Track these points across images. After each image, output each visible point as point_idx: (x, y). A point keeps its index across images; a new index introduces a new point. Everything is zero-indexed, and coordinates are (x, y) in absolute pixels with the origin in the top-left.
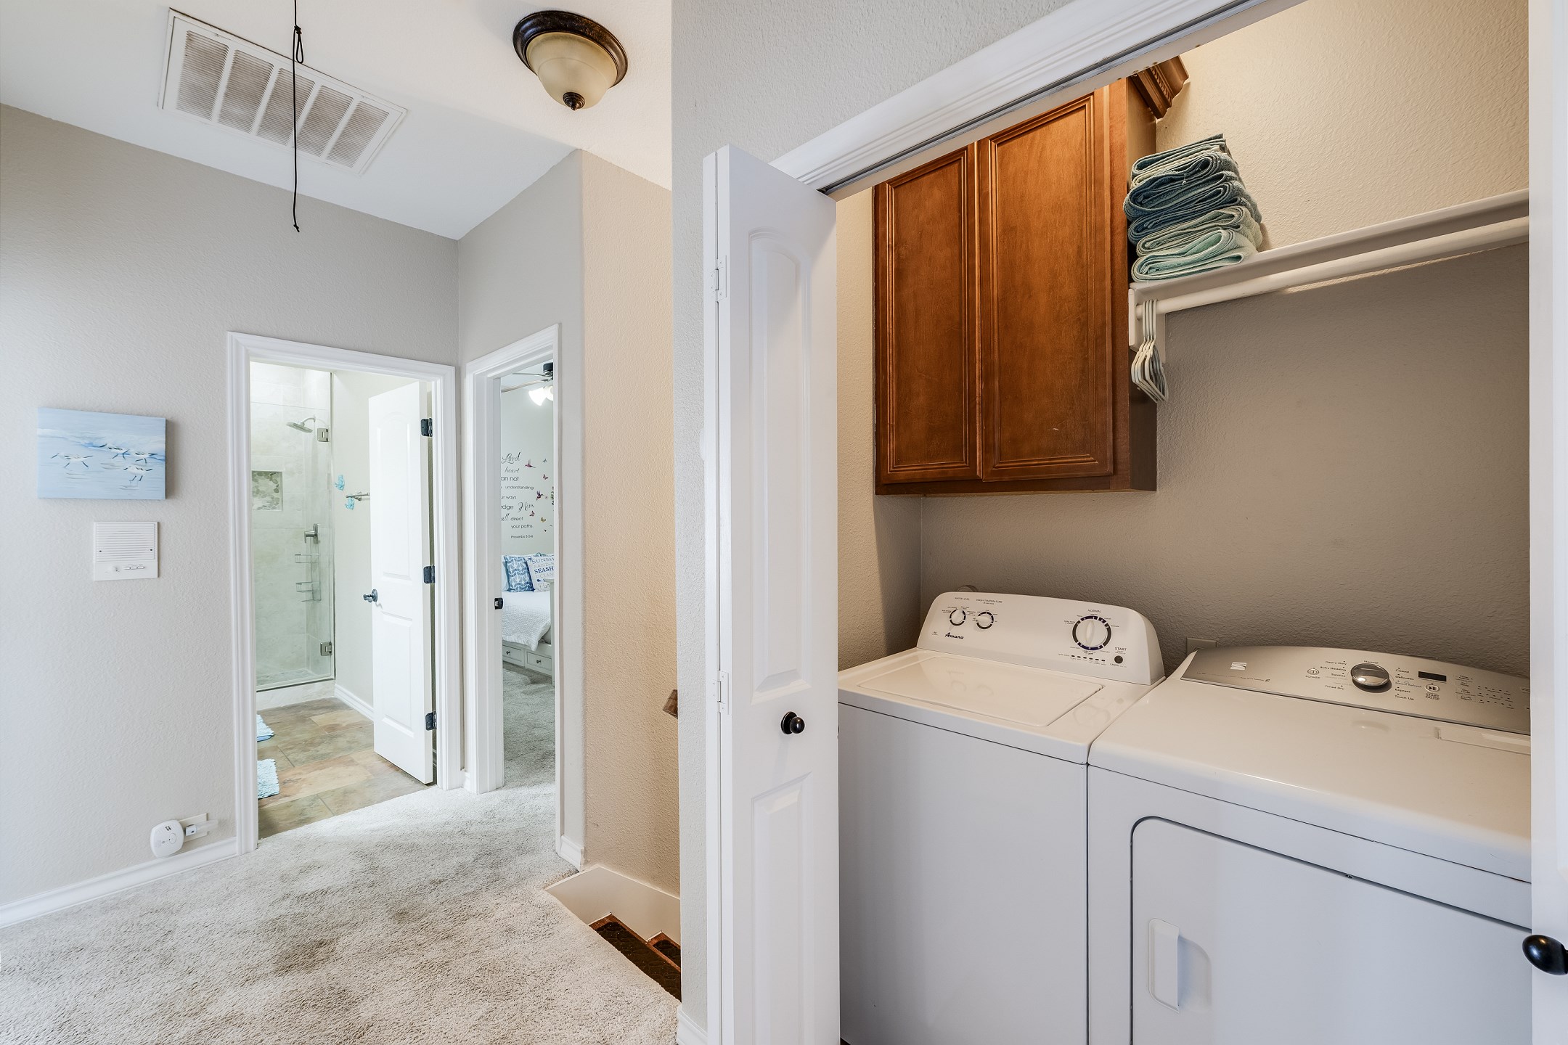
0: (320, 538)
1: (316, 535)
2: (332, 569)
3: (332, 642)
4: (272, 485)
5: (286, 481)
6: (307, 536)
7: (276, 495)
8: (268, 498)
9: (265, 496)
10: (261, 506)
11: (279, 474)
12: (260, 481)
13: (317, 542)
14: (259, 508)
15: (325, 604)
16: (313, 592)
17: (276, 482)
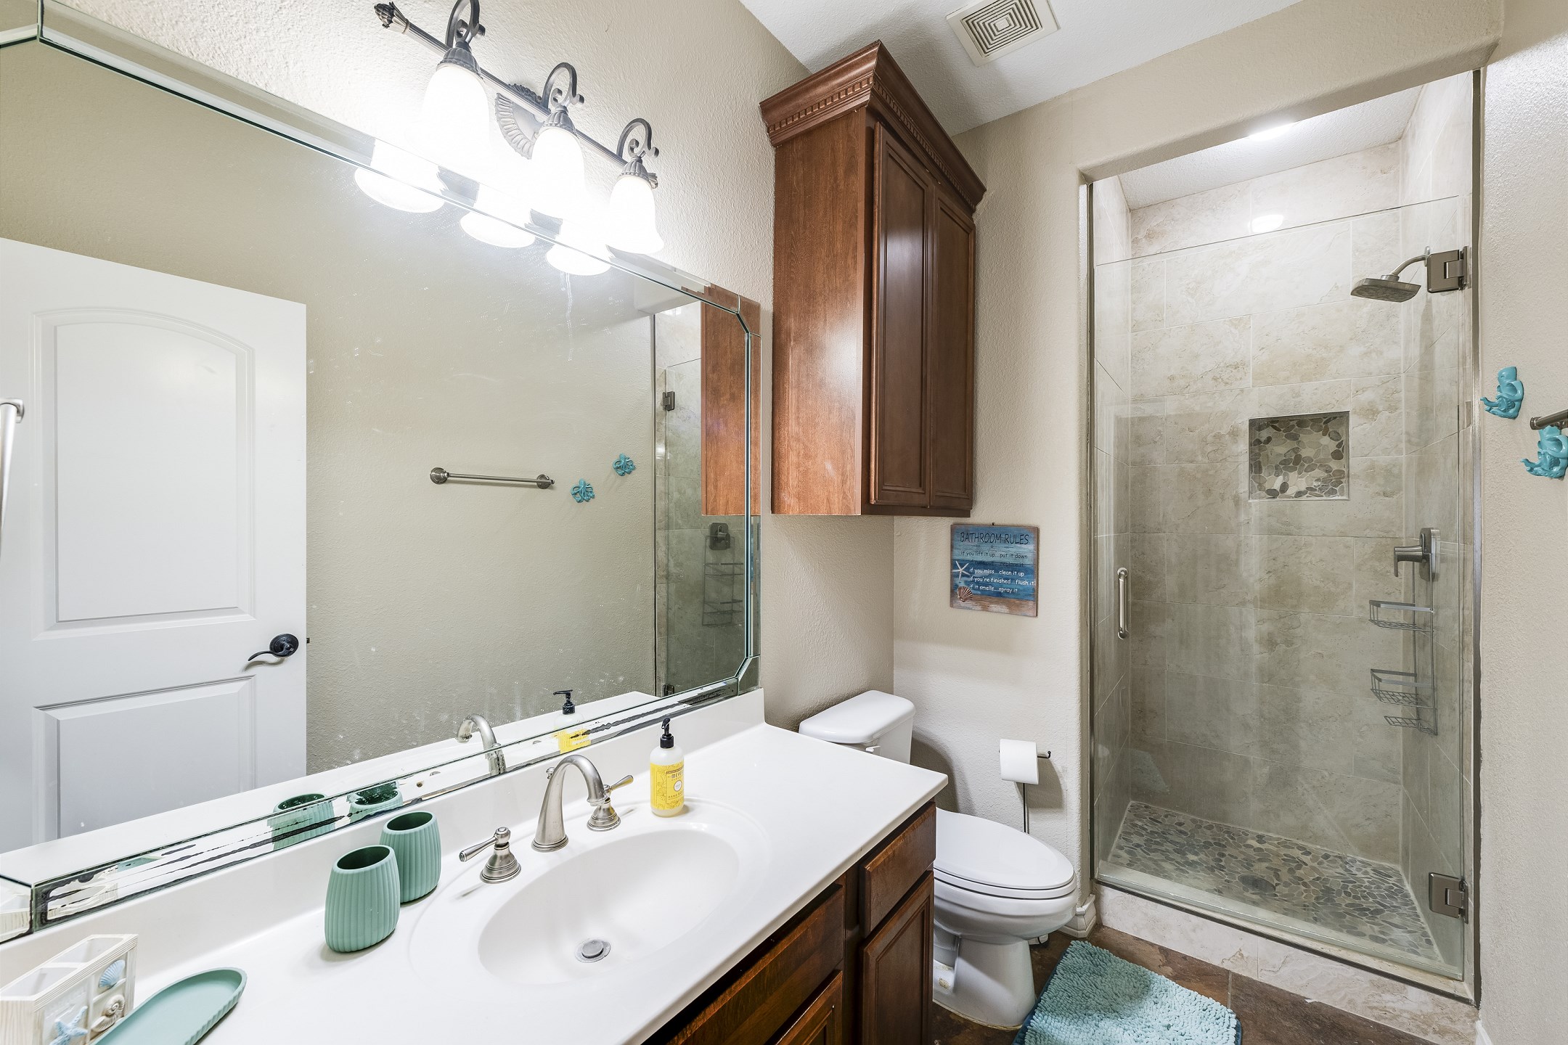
0: (1435, 564)
1: (1425, 559)
2: (1470, 665)
3: (1470, 884)
4: (1328, 443)
5: (1357, 430)
6: (1400, 558)
7: (1334, 465)
8: (1319, 473)
9: (1311, 469)
10: (1303, 489)
11: (1342, 417)
12: (1303, 437)
13: (1430, 577)
14: (1299, 494)
15: (1447, 748)
16: (1418, 699)
17: (1336, 437)
